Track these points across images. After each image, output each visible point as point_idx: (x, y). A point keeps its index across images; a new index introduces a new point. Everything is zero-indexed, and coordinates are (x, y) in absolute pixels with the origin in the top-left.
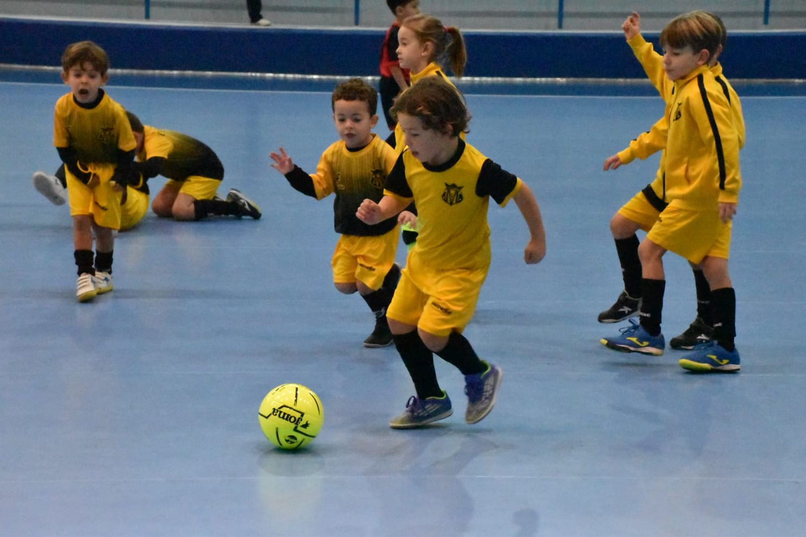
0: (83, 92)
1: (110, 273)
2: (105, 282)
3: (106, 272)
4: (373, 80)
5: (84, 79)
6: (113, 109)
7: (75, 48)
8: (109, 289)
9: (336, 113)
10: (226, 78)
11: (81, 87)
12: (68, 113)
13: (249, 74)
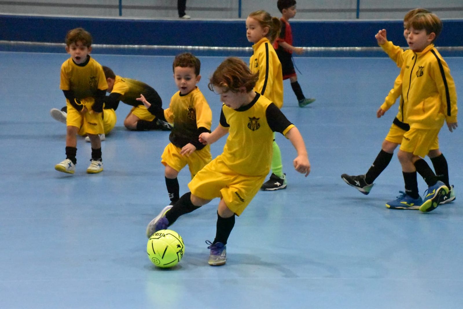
0: (78, 58)
1: (101, 160)
2: (99, 166)
3: (99, 160)
4: (249, 49)
5: (78, 51)
6: (96, 66)
7: (73, 32)
8: (101, 170)
9: (176, 74)
10: (164, 49)
11: (76, 56)
12: (71, 69)
13: (178, 47)
